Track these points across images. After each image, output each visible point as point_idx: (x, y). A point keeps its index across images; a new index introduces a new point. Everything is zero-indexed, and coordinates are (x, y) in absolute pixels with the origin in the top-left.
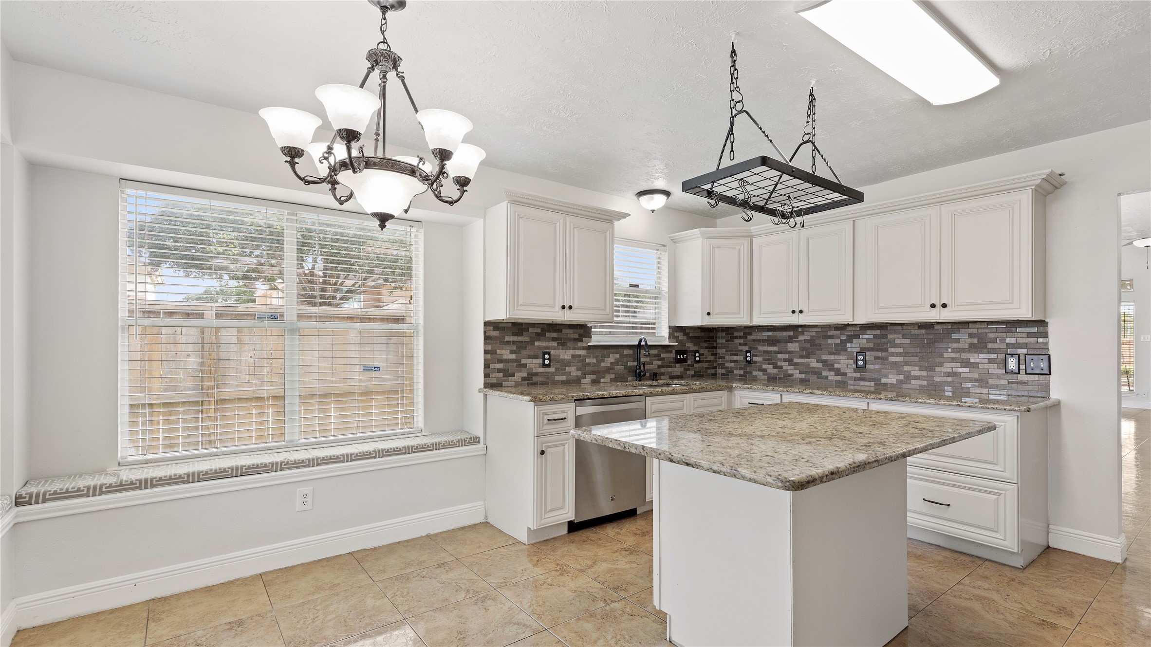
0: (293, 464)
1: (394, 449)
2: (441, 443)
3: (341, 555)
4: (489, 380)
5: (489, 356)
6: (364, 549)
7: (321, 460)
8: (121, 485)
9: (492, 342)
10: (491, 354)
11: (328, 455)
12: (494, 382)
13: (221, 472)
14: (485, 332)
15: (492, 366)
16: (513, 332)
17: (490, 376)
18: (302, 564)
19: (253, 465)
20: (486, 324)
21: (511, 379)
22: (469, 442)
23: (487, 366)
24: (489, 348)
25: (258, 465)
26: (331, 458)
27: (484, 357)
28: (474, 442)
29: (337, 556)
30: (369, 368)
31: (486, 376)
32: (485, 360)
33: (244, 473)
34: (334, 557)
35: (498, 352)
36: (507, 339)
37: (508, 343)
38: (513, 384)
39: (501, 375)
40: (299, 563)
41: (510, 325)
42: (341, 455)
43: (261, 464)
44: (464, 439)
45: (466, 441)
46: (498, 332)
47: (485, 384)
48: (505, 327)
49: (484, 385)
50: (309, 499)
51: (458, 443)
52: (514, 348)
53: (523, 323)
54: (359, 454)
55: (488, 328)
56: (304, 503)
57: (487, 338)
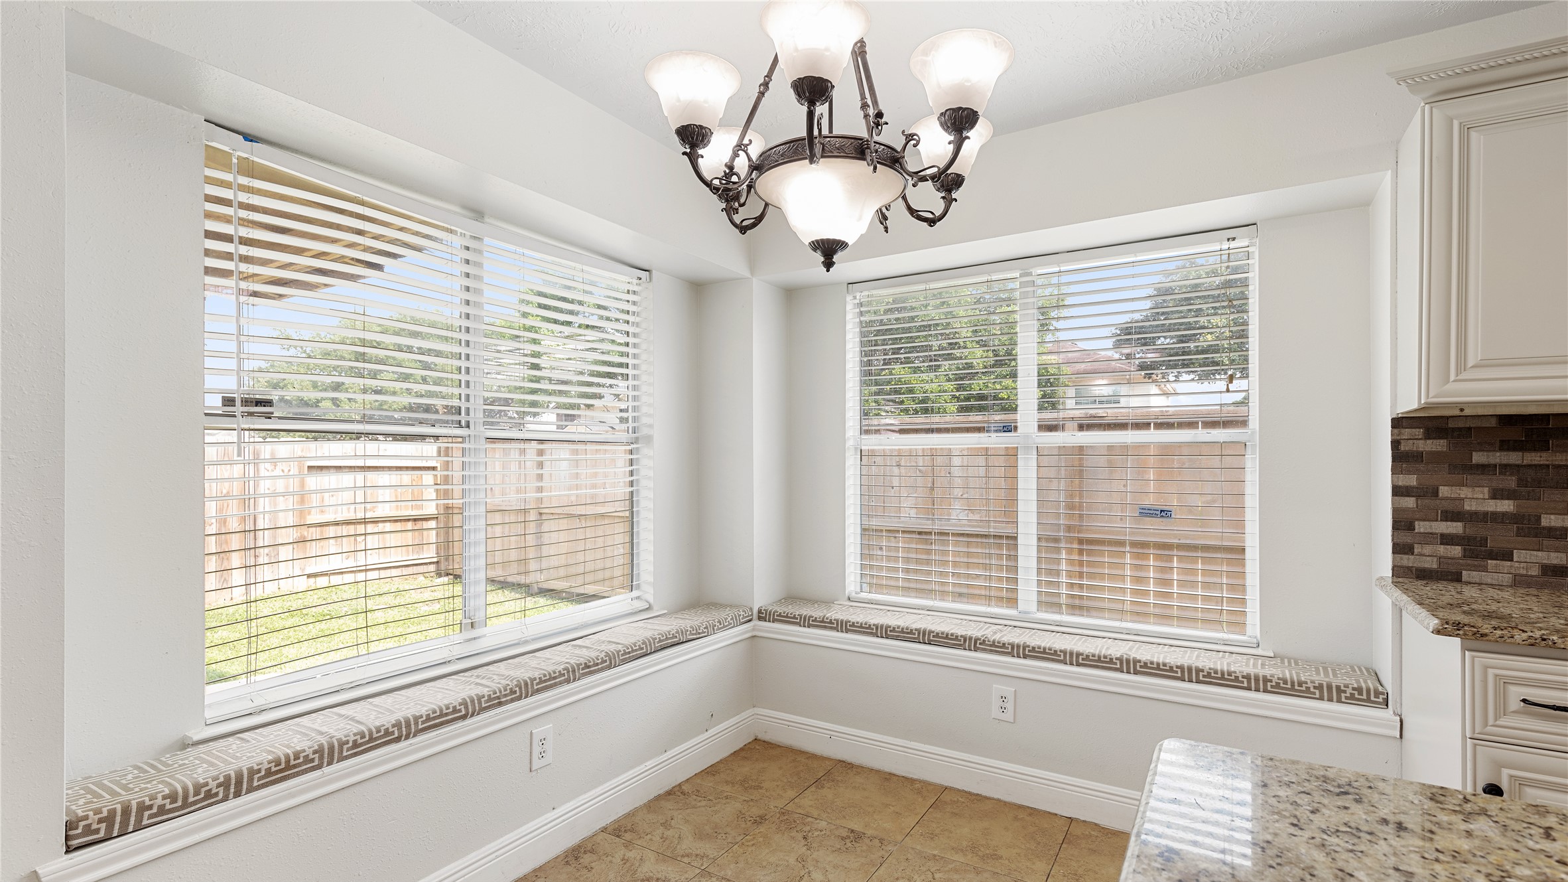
0: (991, 646)
1: (1158, 664)
2: (1271, 681)
3: (1056, 815)
4: (1407, 560)
5: (1410, 502)
6: (1096, 824)
7: (1029, 651)
8: (822, 621)
9: (1421, 467)
10: (1418, 496)
11: (1043, 645)
12: (1426, 566)
13: (908, 633)
14: (1395, 444)
15: (1421, 527)
16: (1502, 442)
17: (1416, 551)
18: (999, 800)
19: (943, 633)
20: (1397, 423)
21: (1496, 566)
22: (1352, 697)
23: (1402, 523)
24: (1411, 480)
25: (947, 635)
26: (1044, 652)
27: (1393, 504)
28: (1368, 700)
29: (1049, 813)
30: (1151, 512)
31: (1399, 549)
32: (1396, 511)
33: (932, 641)
34: (1045, 812)
35: (1444, 491)
36: (1478, 458)
37: (1484, 468)
38: (1507, 579)
39: (1457, 551)
40: (996, 797)
41: (1493, 423)
42: (1061, 651)
43: (952, 635)
44: (1338, 687)
45: (1345, 692)
46: (1443, 442)
47: (1395, 568)
48: (1470, 429)
49: (1393, 570)
50: (1010, 705)
51: (1317, 692)
52: (1511, 482)
53: (1548, 415)
54: (1091, 658)
55: (1407, 433)
56: (1003, 709)
57: (1401, 458)
